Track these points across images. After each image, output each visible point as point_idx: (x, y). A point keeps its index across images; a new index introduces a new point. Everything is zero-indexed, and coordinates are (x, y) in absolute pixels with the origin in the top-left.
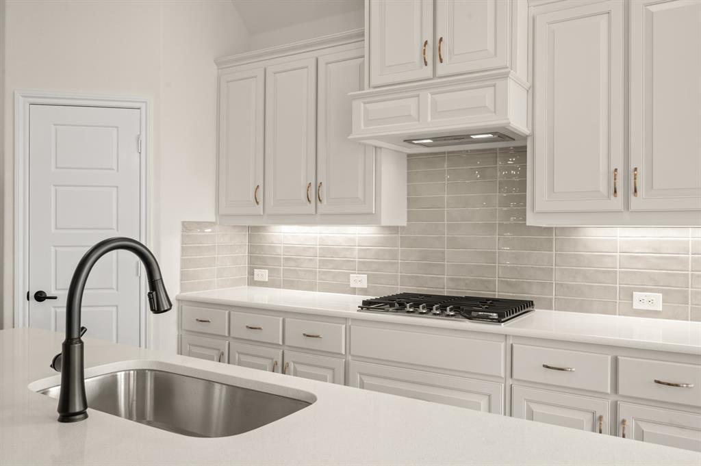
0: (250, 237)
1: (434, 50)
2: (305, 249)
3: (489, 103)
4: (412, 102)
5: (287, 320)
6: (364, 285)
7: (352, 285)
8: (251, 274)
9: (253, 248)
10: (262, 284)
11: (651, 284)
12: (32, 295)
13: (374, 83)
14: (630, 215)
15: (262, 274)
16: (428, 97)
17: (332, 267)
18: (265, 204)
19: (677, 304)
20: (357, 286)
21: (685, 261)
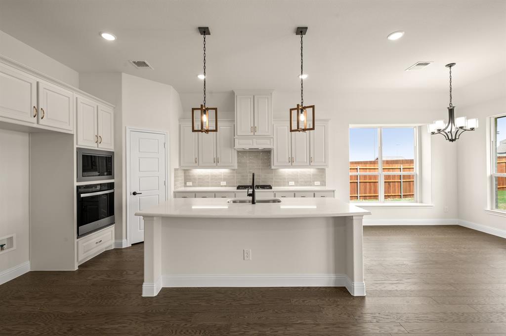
0: (185, 173)
1: (254, 129)
2: (206, 176)
4: (251, 141)
5: (216, 194)
6: (225, 184)
7: (221, 185)
8: (185, 183)
9: (185, 176)
10: (190, 186)
12: (132, 193)
13: (238, 134)
14: (292, 166)
15: (189, 184)
16: (255, 140)
17: (215, 180)
18: (198, 164)
19: (297, 183)
20: (223, 185)
21: (298, 175)
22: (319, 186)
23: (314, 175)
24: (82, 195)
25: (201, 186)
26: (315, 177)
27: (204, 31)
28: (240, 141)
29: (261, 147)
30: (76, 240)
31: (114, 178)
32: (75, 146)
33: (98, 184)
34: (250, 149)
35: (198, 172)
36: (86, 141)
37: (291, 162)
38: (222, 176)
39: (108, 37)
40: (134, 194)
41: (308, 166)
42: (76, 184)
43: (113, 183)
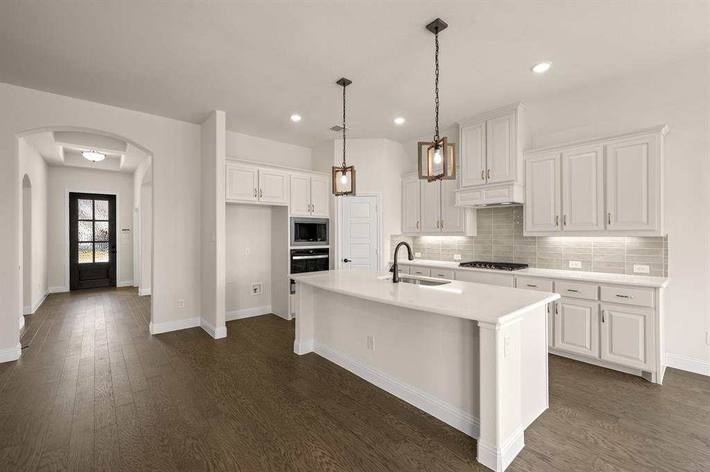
0: (413, 240)
1: (486, 174)
2: (436, 245)
3: (507, 194)
4: (478, 194)
6: (460, 257)
7: (455, 258)
10: (419, 258)
11: (577, 258)
12: (343, 260)
13: (463, 185)
15: (417, 254)
16: (484, 191)
17: (446, 252)
18: (421, 228)
19: (587, 265)
20: (457, 259)
21: (590, 250)
22: (646, 274)
23: (630, 251)
24: (294, 258)
25: (429, 258)
26: (635, 256)
27: (344, 83)
28: (463, 195)
29: (505, 201)
30: (290, 295)
31: (328, 244)
32: (289, 216)
33: (311, 249)
34: (488, 205)
35: (428, 240)
36: (300, 211)
37: (561, 224)
38: (456, 247)
39: (296, 118)
40: (346, 261)
41: (601, 231)
42: (290, 248)
43: (328, 249)
